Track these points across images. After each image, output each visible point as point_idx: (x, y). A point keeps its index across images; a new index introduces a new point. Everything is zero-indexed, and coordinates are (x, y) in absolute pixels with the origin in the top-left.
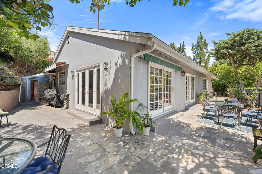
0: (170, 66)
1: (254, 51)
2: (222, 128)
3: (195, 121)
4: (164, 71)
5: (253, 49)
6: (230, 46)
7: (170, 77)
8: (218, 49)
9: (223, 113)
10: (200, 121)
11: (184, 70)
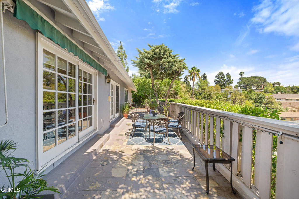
0: (91, 63)
1: (168, 66)
2: (155, 146)
3: (125, 143)
4: (79, 70)
5: (167, 64)
6: (151, 57)
7: (91, 81)
8: (142, 57)
9: (155, 128)
10: (131, 143)
11: (109, 75)
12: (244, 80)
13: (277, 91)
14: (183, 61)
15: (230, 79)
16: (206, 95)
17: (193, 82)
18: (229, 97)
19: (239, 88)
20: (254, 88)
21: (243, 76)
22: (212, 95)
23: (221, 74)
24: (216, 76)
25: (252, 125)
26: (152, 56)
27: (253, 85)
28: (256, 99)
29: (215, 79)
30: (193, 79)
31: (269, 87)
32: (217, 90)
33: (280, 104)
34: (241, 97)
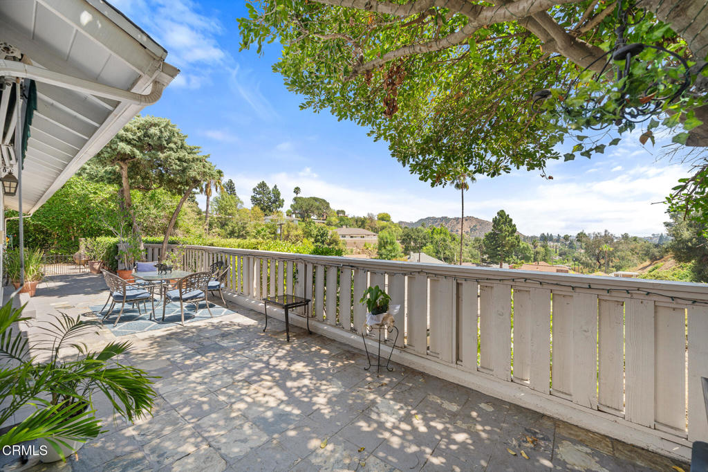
12: (300, 203)
13: (342, 223)
14: (207, 160)
15: (278, 197)
16: (236, 228)
17: (208, 198)
18: (279, 232)
19: (294, 216)
20: (314, 218)
21: (299, 195)
22: (248, 229)
23: (263, 185)
24: (254, 189)
25: (324, 263)
26: (139, 137)
27: (313, 212)
28: (317, 235)
29: (253, 195)
30: (206, 191)
31: (333, 216)
32: (257, 218)
33: (345, 244)
34: (296, 233)
